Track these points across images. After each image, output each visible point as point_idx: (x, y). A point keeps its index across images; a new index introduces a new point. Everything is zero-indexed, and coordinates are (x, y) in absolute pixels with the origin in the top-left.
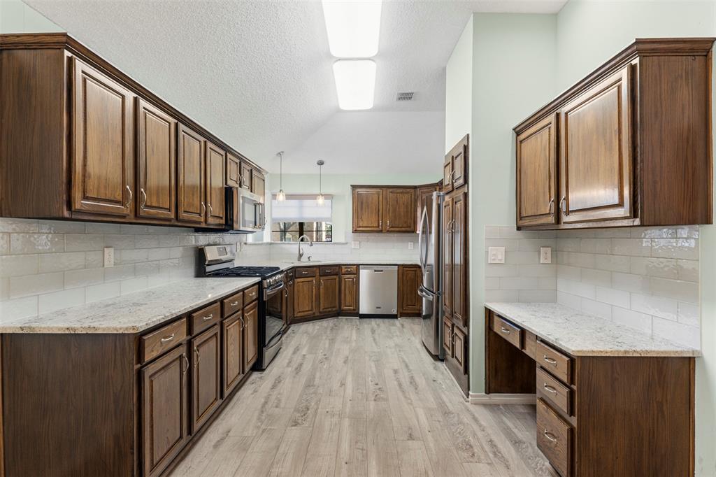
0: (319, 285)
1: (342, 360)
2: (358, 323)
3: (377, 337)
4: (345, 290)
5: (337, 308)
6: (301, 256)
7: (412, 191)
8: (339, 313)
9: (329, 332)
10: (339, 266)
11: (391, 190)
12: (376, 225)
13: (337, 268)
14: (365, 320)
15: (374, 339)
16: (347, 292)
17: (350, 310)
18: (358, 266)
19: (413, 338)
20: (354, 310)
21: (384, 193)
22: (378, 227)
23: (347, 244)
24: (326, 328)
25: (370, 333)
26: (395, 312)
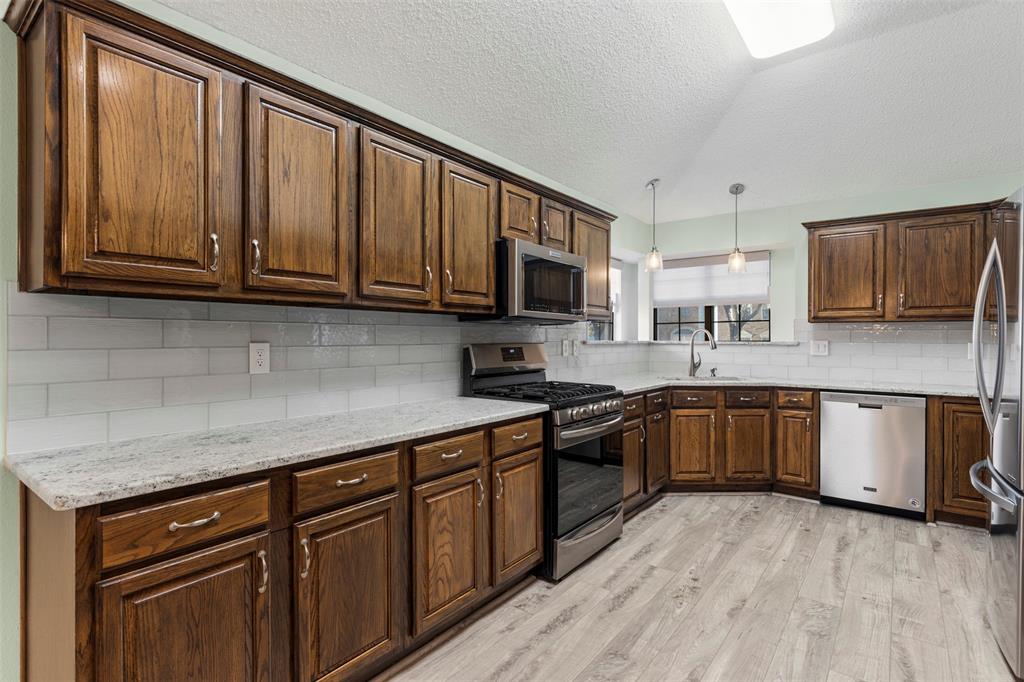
0: (722, 426)
1: (727, 608)
2: (812, 516)
3: (847, 562)
4: (785, 439)
5: (768, 475)
6: (695, 367)
7: (978, 217)
8: (771, 486)
9: (734, 522)
10: (773, 390)
11: (907, 223)
12: (870, 304)
13: (767, 393)
14: (833, 510)
15: (837, 569)
16: (790, 445)
17: (796, 483)
18: (816, 392)
19: (959, 592)
20: (806, 484)
21: (889, 230)
22: (874, 307)
23: (798, 344)
24: (733, 514)
25: (833, 547)
26: (919, 507)
